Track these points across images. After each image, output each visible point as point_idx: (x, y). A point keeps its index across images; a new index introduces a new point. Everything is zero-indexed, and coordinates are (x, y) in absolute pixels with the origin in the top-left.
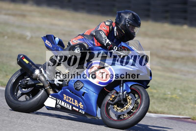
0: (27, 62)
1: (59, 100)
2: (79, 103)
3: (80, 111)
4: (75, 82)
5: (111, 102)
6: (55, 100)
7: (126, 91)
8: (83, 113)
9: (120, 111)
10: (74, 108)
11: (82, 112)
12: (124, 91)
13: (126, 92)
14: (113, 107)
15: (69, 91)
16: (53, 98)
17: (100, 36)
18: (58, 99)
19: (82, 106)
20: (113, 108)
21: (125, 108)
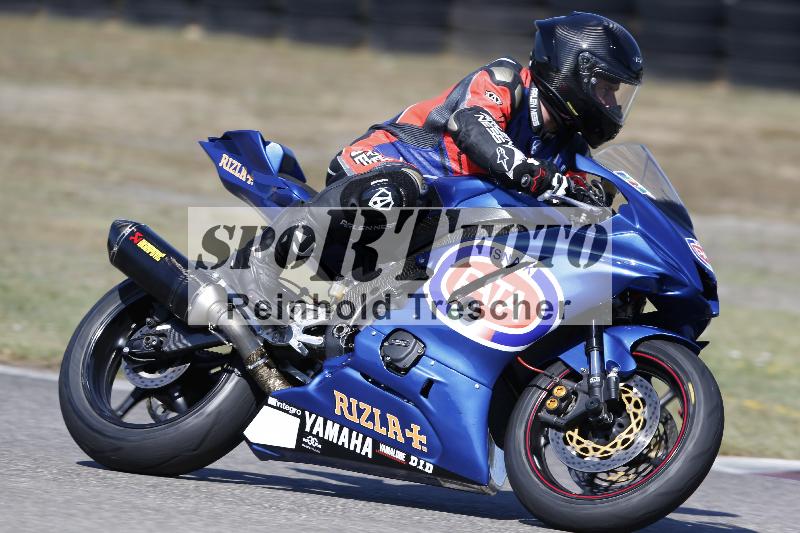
0: (157, 255)
1: (314, 416)
2: (405, 425)
3: (413, 461)
4: (383, 337)
5: (555, 419)
6: (295, 415)
7: (616, 366)
8: (426, 470)
9: (598, 454)
10: (385, 449)
11: (424, 466)
12: (610, 370)
13: (615, 369)
14: (565, 439)
15: (357, 375)
16: (287, 407)
17: (480, 138)
18: (307, 413)
19: (424, 439)
20: (561, 441)
21: (618, 440)
